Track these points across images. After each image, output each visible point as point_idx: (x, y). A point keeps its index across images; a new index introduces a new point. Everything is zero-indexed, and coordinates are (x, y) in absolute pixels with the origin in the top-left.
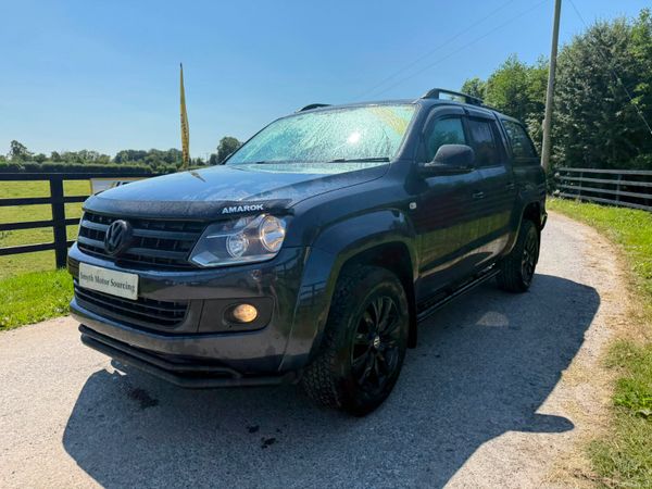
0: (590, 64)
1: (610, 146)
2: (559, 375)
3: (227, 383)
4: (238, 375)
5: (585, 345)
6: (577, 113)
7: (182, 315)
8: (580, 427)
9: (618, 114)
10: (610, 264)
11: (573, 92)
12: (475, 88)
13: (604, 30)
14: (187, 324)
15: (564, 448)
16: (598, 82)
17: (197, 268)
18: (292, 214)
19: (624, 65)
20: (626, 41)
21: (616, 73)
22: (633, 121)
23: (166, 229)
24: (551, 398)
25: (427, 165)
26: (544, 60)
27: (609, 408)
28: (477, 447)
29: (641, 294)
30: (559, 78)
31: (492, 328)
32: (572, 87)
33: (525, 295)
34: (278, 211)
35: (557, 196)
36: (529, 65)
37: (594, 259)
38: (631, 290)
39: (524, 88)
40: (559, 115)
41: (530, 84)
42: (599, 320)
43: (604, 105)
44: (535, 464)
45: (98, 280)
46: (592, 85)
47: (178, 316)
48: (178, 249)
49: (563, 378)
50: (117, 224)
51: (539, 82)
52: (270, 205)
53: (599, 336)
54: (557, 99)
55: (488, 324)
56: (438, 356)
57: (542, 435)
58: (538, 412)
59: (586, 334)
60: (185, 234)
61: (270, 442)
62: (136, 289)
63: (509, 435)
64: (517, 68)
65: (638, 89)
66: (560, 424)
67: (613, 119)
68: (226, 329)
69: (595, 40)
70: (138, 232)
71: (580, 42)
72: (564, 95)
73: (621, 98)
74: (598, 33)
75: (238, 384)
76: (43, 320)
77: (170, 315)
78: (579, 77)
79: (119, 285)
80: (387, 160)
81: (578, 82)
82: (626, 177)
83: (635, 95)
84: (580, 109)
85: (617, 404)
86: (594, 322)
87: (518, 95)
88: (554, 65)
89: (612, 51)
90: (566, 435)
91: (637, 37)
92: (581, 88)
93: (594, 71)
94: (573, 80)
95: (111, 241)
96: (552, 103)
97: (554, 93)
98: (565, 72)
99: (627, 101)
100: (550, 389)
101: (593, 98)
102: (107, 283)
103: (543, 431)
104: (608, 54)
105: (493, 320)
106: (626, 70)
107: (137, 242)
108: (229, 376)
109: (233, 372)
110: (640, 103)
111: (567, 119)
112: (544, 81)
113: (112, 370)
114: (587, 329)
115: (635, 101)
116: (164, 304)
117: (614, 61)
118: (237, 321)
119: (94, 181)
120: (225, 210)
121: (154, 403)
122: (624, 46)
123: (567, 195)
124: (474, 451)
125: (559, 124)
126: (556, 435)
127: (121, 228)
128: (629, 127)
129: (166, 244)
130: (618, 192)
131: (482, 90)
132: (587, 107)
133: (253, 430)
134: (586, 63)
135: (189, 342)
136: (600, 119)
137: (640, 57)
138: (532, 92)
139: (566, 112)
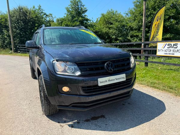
6: (21, 30)
9: (33, 31)
11: (18, 24)
16: (25, 22)
19: (31, 18)
30: (12, 19)
35: (20, 53)
40: (14, 30)
43: (28, 28)
45: (109, 81)
46: (23, 22)
54: (14, 25)
62: (125, 78)
72: (16, 25)
73: (32, 27)
74: (20, 9)
83: (36, 26)
88: (10, 16)
92: (20, 23)
93: (23, 19)
94: (18, 20)
97: (11, 23)
98: (14, 18)
99: (34, 28)
101: (24, 26)
102: (114, 80)
106: (32, 20)
111: (18, 31)
112: (6, 20)
115: (36, 28)
117: (28, 17)
122: (30, 14)
123: (23, 52)
132: (23, 28)
136: (28, 32)
137: (34, 17)
139: (17, 29)
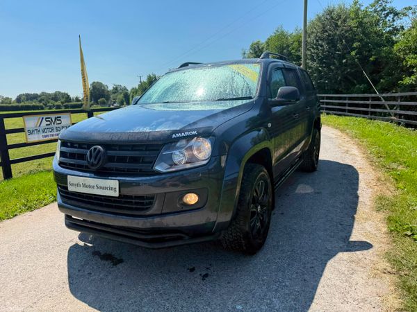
0: (327, 32)
1: (341, 80)
2: (354, 218)
3: (180, 243)
4: (187, 237)
5: (361, 199)
6: (321, 62)
7: (151, 204)
8: (376, 245)
9: (344, 61)
10: (355, 150)
11: (317, 49)
12: (258, 47)
13: (333, 11)
14: (155, 209)
15: (372, 258)
16: (332, 42)
17: (159, 173)
18: (214, 136)
19: (347, 31)
20: (346, 17)
21: (342, 37)
22: (353, 65)
23: (132, 150)
24: (354, 231)
25: (273, 99)
26: (299, 29)
27: (387, 233)
28: (326, 264)
29: (379, 167)
30: (309, 40)
31: (306, 194)
32: (317, 46)
33: (316, 173)
34: (206, 134)
36: (290, 32)
37: (346, 149)
38: (372, 165)
39: (288, 46)
40: (310, 62)
41: (292, 44)
42: (362, 184)
43: (336, 56)
44: (360, 269)
45: (84, 186)
46: (328, 44)
47: (147, 204)
48: (143, 162)
49: (356, 219)
50: (95, 149)
51: (297, 43)
52: (201, 131)
53: (366, 193)
54: (309, 53)
55: (302, 192)
56: (282, 214)
57: (358, 252)
58: (351, 240)
59: (358, 192)
60: (148, 152)
61: (206, 275)
62: (118, 190)
63: (340, 255)
64: (282, 34)
65: (354, 45)
66: (365, 246)
67: (341, 63)
68: (180, 210)
69: (328, 17)
70: (111, 153)
71: (320, 18)
72: (313, 51)
73: (345, 51)
74: (330, 12)
75: (187, 243)
76: (16, 215)
77: (142, 204)
78: (321, 40)
79: (103, 188)
80: (250, 98)
81: (320, 42)
82: (350, 99)
83: (353, 49)
84: (322, 59)
85: (391, 231)
86: (360, 185)
87: (285, 51)
88: (306, 32)
89: (339, 23)
90: (370, 251)
91: (353, 15)
92: (322, 46)
93: (329, 36)
94: (317, 41)
95: (92, 160)
96: (306, 55)
97: (306, 49)
98: (312, 36)
99: (349, 53)
100: (351, 226)
101: (329, 52)
102: (93, 187)
103: (358, 250)
104: (337, 25)
105: (303, 189)
106: (347, 35)
107: (111, 159)
108: (181, 238)
109: (183, 235)
110: (356, 54)
111: (315, 65)
112: (300, 43)
113: (82, 243)
114: (357, 190)
115: (353, 53)
116: (137, 197)
117: (340, 29)
118: (186, 205)
119: (26, 118)
120: (174, 136)
121: (121, 261)
122: (345, 21)
124: (325, 266)
125: (310, 68)
126: (365, 252)
127: (99, 151)
128: (351, 69)
129: (134, 160)
130: (347, 108)
131: (262, 48)
132: (326, 57)
133: (192, 270)
134: (324, 31)
135: (157, 220)
136: (334, 64)
137: (355, 27)
138: (293, 49)
139: (314, 61)
